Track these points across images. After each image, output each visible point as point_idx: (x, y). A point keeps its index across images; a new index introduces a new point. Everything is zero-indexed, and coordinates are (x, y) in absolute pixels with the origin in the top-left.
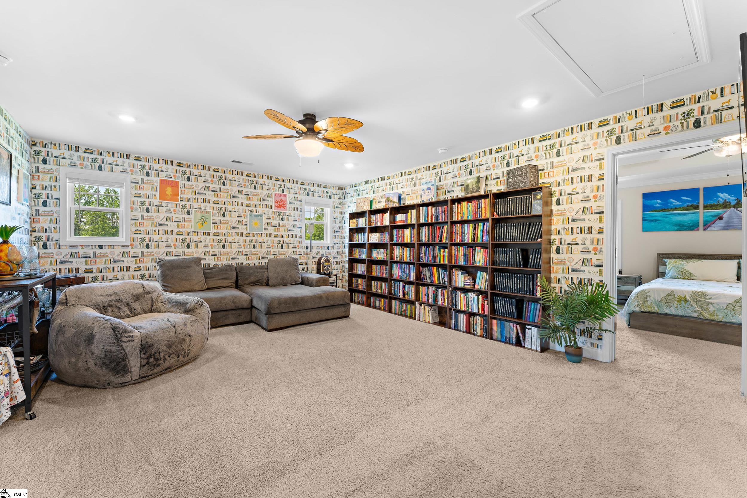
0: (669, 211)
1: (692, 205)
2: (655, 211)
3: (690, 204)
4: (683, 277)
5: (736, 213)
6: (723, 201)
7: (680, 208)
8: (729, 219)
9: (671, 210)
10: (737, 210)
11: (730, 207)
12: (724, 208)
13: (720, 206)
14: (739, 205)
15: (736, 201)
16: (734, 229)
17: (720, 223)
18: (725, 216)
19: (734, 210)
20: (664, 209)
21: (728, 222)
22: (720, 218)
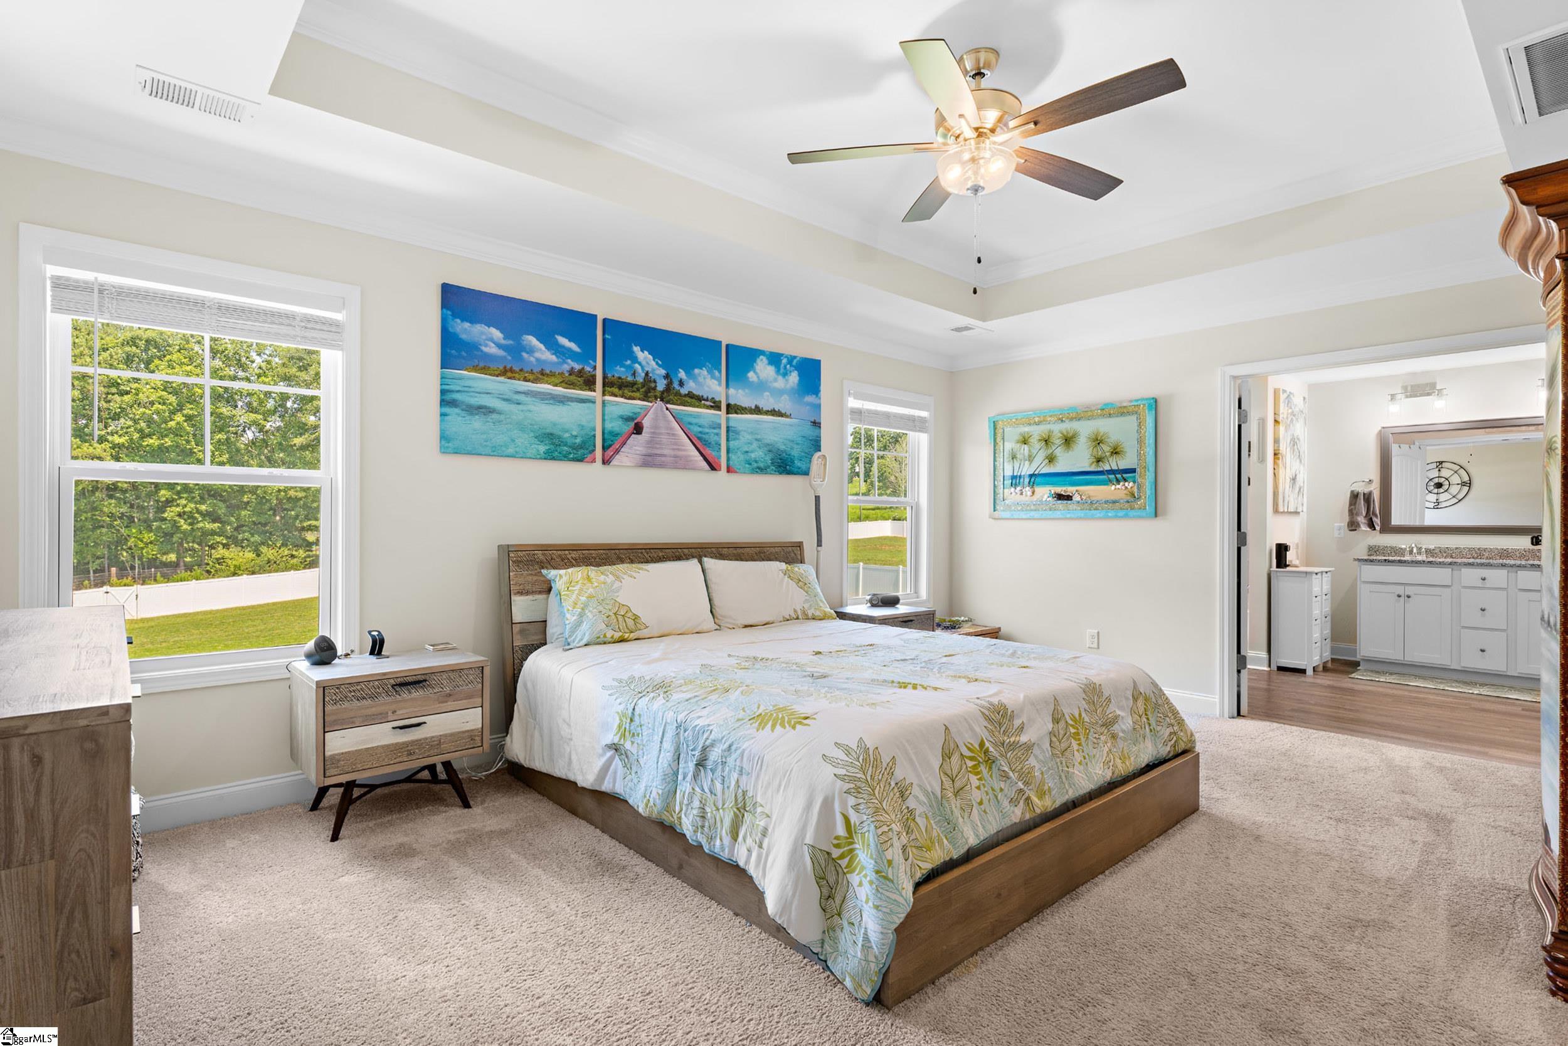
0: (526, 380)
1: (580, 372)
2: (484, 370)
3: (577, 367)
4: (617, 635)
5: (665, 417)
6: (643, 375)
7: (552, 374)
8: (654, 433)
9: (531, 377)
10: (667, 409)
11: (656, 398)
12: (645, 398)
13: (638, 390)
14: (669, 395)
15: (665, 382)
16: (661, 466)
17: (637, 443)
18: (646, 423)
19: (662, 408)
20: (511, 370)
21: (651, 443)
22: (638, 429)
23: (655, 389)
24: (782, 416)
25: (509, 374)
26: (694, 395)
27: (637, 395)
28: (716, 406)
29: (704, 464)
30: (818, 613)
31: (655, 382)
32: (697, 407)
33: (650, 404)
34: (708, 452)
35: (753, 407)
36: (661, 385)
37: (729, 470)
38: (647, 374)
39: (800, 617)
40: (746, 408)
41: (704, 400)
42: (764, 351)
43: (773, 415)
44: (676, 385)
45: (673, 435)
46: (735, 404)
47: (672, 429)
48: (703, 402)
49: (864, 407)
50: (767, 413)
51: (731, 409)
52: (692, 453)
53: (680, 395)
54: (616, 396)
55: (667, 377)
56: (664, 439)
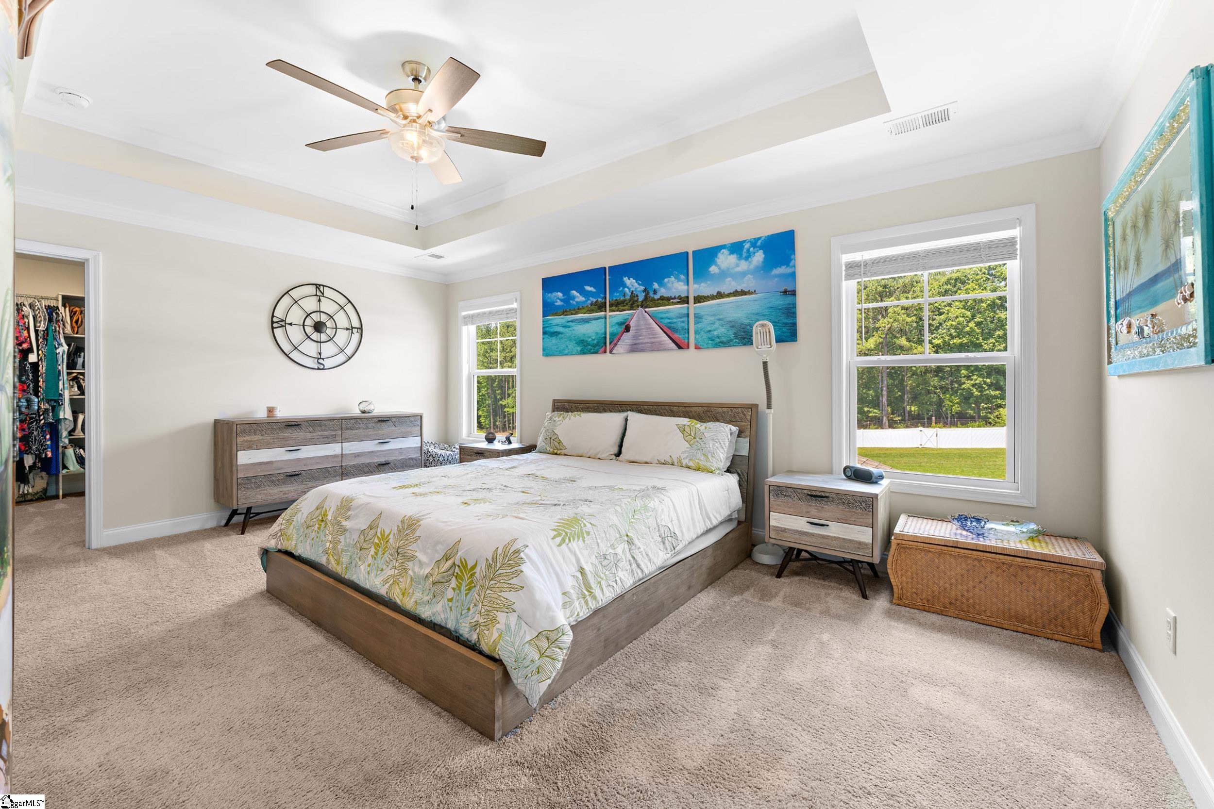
0: (572, 314)
1: (596, 302)
2: (556, 314)
3: (594, 300)
5: (644, 317)
6: (630, 294)
7: (583, 308)
8: (637, 329)
9: (574, 312)
10: (646, 312)
11: (638, 306)
12: (632, 308)
13: (627, 304)
14: (648, 301)
15: (644, 294)
16: (642, 351)
17: (627, 338)
18: (632, 324)
19: (642, 312)
20: (566, 311)
21: (635, 337)
22: (627, 329)
23: (637, 301)
24: (745, 294)
25: (565, 313)
26: (664, 297)
27: (627, 307)
28: (685, 300)
29: (673, 345)
30: (691, 464)
31: (637, 296)
32: (667, 305)
33: (635, 311)
34: (676, 336)
35: (715, 294)
36: (641, 298)
37: (697, 348)
38: (632, 293)
39: (676, 463)
40: (708, 296)
41: (672, 299)
42: (725, 245)
43: (735, 296)
44: (651, 294)
45: (650, 328)
46: (698, 296)
47: (650, 324)
48: (672, 301)
49: (864, 258)
50: (729, 295)
51: (699, 299)
52: (663, 339)
53: (655, 300)
54: (614, 311)
55: (645, 290)
56: (644, 332)
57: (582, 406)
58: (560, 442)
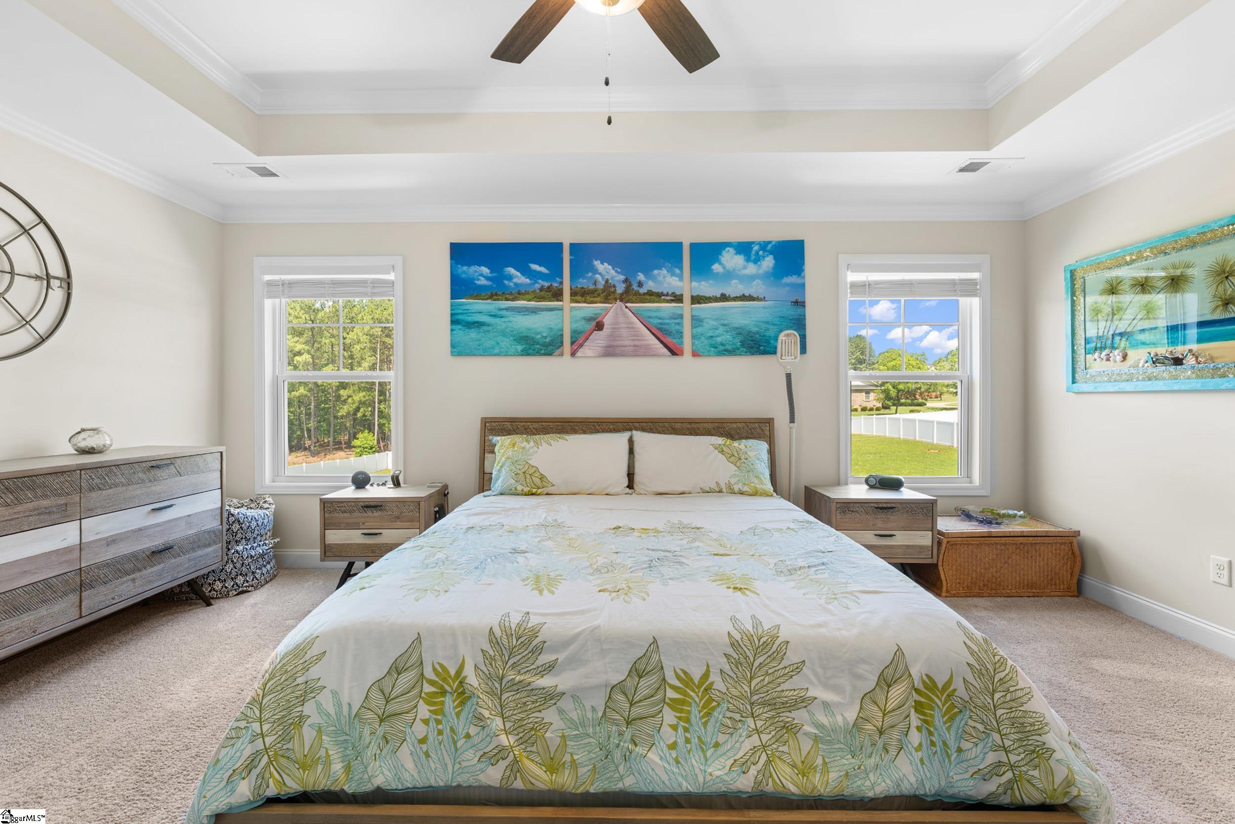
0: (507, 300)
1: (549, 287)
2: (477, 297)
3: (546, 284)
4: (526, 489)
5: (624, 315)
6: (603, 282)
7: (527, 293)
8: (613, 328)
9: (511, 297)
10: (626, 307)
11: (616, 300)
12: (606, 300)
13: (599, 295)
14: (629, 295)
15: (624, 285)
16: (623, 355)
17: (599, 339)
18: (607, 321)
19: (621, 306)
20: (496, 295)
21: (612, 336)
22: (599, 326)
23: (614, 292)
24: (754, 300)
25: (495, 297)
26: (653, 292)
27: (598, 299)
28: (678, 299)
29: (665, 351)
30: (746, 489)
31: (614, 286)
32: (657, 302)
33: (611, 305)
34: (668, 340)
35: (719, 296)
36: (620, 289)
37: (695, 354)
38: (607, 281)
39: (724, 490)
40: (710, 297)
41: (664, 296)
42: (731, 243)
43: (742, 300)
44: (635, 287)
45: (633, 328)
46: (698, 295)
47: (631, 323)
48: (663, 297)
49: (869, 279)
50: (735, 299)
51: (697, 300)
52: (653, 342)
53: (640, 294)
54: (580, 302)
55: (626, 281)
56: (624, 332)
57: (535, 425)
58: (542, 477)
